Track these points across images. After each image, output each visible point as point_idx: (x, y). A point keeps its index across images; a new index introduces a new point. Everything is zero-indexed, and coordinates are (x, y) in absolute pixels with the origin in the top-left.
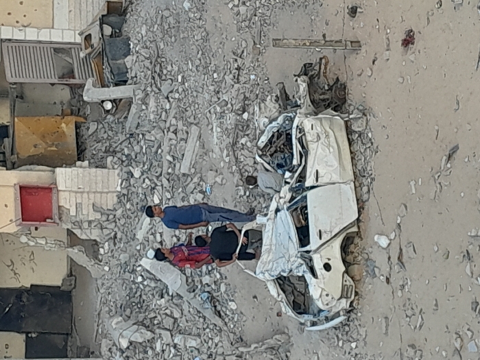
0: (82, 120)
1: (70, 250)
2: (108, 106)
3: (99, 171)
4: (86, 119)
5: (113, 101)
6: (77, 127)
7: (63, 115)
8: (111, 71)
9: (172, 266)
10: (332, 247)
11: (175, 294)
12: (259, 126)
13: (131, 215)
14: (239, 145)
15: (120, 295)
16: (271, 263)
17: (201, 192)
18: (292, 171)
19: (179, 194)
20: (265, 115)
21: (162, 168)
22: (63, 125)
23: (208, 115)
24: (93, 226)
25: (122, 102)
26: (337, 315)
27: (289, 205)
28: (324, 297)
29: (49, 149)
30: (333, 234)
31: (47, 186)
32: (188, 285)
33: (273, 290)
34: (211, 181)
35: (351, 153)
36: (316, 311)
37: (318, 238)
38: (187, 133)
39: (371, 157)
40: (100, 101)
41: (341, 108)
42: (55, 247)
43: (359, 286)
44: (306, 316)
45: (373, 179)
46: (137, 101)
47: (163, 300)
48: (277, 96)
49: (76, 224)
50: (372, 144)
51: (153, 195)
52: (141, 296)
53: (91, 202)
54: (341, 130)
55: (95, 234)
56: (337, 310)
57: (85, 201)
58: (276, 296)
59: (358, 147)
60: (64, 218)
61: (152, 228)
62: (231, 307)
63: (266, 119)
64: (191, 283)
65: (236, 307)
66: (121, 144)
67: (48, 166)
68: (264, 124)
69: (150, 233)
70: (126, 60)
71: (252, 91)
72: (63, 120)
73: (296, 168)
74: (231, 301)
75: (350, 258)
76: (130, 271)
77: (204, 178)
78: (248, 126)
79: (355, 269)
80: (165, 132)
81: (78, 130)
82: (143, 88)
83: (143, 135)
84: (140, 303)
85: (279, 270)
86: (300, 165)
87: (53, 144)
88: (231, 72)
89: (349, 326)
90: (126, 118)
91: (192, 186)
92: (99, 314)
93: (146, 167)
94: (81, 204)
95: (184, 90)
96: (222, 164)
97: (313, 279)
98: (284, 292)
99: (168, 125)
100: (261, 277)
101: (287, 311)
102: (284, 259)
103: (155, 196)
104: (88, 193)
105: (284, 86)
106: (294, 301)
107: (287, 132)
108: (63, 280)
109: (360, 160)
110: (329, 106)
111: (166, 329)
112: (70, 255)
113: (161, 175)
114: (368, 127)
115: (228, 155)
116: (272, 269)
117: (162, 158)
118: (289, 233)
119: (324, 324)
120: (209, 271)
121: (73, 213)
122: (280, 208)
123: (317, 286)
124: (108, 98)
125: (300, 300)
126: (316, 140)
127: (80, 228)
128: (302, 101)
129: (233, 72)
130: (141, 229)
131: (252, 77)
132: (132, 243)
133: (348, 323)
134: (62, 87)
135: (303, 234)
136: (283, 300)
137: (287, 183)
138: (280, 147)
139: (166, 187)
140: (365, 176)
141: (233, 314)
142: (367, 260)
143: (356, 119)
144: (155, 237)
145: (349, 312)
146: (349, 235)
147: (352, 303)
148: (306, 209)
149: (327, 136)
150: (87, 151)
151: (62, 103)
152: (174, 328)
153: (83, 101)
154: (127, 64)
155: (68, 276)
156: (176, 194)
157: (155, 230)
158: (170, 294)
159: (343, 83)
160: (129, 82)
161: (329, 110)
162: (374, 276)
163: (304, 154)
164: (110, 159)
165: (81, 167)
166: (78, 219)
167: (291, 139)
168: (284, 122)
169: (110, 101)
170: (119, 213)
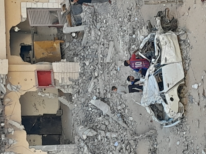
0: (63, 42)
1: (59, 98)
2: (74, 35)
3: (71, 63)
4: (65, 41)
5: (76, 33)
6: (61, 45)
7: (55, 40)
8: (75, 19)
9: (104, 103)
10: (174, 90)
11: (106, 115)
12: (140, 40)
13: (86, 82)
14: (131, 49)
15: (82, 116)
16: (147, 99)
17: (115, 70)
18: (155, 58)
19: (106, 71)
20: (142, 34)
21: (98, 60)
22: (55, 44)
23: (117, 36)
24: (69, 87)
25: (80, 33)
26: (177, 120)
27: (154, 73)
28: (171, 113)
29: (49, 55)
30: (174, 85)
31: (49, 70)
32: (111, 110)
33: (149, 110)
34: (119, 65)
35: (181, 49)
36: (167, 119)
37: (167, 87)
38: (109, 45)
39: (189, 51)
40: (70, 33)
41: (175, 30)
42: (53, 97)
43: (186, 107)
44: (163, 121)
45: (190, 61)
46: (86, 32)
47: (101, 117)
48: (147, 26)
49: (62, 86)
50: (189, 45)
51: (95, 72)
52: (91, 116)
53: (68, 77)
54: (176, 40)
55: (70, 91)
56: (177, 118)
57: (65, 77)
58: (150, 113)
59: (183, 47)
60: (56, 84)
61: (95, 87)
62: (131, 119)
63: (143, 37)
64: (112, 110)
65: (132, 119)
66: (80, 51)
67: (49, 62)
68: (142, 39)
69: (94, 89)
70: (81, 15)
71: (136, 25)
72: (55, 42)
73: (156, 57)
74: (130, 116)
75: (181, 95)
76: (86, 106)
77: (116, 64)
78: (135, 40)
79: (184, 100)
80: (99, 45)
81: (61, 46)
82: (89, 26)
83: (90, 47)
84: (90, 119)
85: (151, 101)
86: (158, 56)
87: (51, 53)
88: (127, 17)
89: (182, 124)
90: (82, 40)
91: (111, 68)
92: (73, 125)
93: (91, 60)
94: (64, 78)
95: (106, 26)
96: (124, 57)
97: (166, 105)
98: (153, 111)
99: (100, 42)
100: (143, 105)
101: (155, 119)
102: (153, 97)
103: (96, 72)
104: (67, 73)
105: (150, 22)
106: (158, 115)
107: (152, 41)
108: (57, 111)
109: (185, 52)
110: (170, 29)
111: (102, 130)
112: (60, 100)
113: (98, 63)
114: (188, 38)
115: (127, 53)
116: (148, 101)
117: (98, 56)
118: (154, 86)
119: (171, 124)
120: (120, 104)
121: (60, 82)
122: (150, 75)
123: (167, 108)
124: (74, 31)
125: (160, 114)
126: (165, 44)
127: (64, 88)
128: (158, 28)
129: (128, 17)
130: (90, 87)
131: (136, 19)
132: (86, 94)
133: (182, 123)
134: (54, 28)
135: (161, 86)
136: (153, 115)
137: (153, 64)
138: (149, 48)
139: (100, 69)
140: (187, 59)
141: (131, 122)
142: (189, 96)
143: (182, 34)
144: (96, 91)
145: (182, 118)
146: (181, 85)
147: (183, 114)
148: (162, 75)
149: (170, 42)
150: (65, 55)
151: (54, 35)
152: (106, 129)
153: (63, 33)
154: (81, 16)
155: (59, 110)
156: (105, 71)
157: (96, 88)
158: (104, 115)
159: (176, 19)
160: (83, 24)
161: (170, 31)
162: (192, 102)
163: (160, 50)
164: (75, 58)
165: (63, 62)
166: (63, 85)
167: (154, 45)
168: (151, 37)
169: (75, 32)
170: (80, 81)
